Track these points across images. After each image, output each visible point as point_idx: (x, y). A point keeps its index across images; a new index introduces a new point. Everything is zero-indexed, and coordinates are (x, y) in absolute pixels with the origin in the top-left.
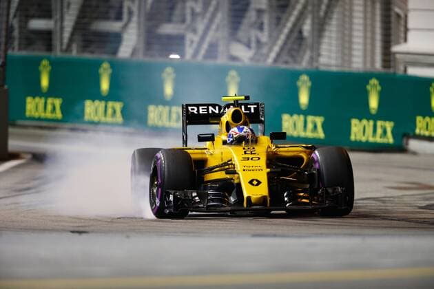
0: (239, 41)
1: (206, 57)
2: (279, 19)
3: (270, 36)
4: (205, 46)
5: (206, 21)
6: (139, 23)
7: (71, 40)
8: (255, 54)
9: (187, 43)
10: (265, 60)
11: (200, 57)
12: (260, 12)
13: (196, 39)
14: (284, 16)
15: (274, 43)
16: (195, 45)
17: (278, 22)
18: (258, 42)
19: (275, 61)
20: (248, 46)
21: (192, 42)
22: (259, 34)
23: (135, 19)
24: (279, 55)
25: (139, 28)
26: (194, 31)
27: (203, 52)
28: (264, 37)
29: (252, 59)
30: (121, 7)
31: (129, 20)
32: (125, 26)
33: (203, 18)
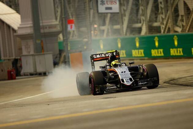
0: (178, 26)
1: (167, 32)
2: (188, 17)
3: (186, 23)
4: (167, 29)
5: (166, 20)
6: (146, 24)
7: (126, 31)
8: (182, 30)
9: (162, 28)
10: (185, 31)
11: (166, 33)
12: (182, 16)
13: (164, 27)
14: (190, 16)
15: (187, 26)
16: (164, 29)
17: (188, 18)
18: (183, 25)
19: (188, 31)
20: (180, 27)
21: (163, 28)
22: (183, 23)
23: (145, 22)
24: (189, 29)
25: (146, 25)
26: (163, 24)
27: (166, 30)
28: (184, 24)
29: (182, 31)
30: (140, 19)
31: (143, 23)
32: (142, 25)
33: (165, 20)
